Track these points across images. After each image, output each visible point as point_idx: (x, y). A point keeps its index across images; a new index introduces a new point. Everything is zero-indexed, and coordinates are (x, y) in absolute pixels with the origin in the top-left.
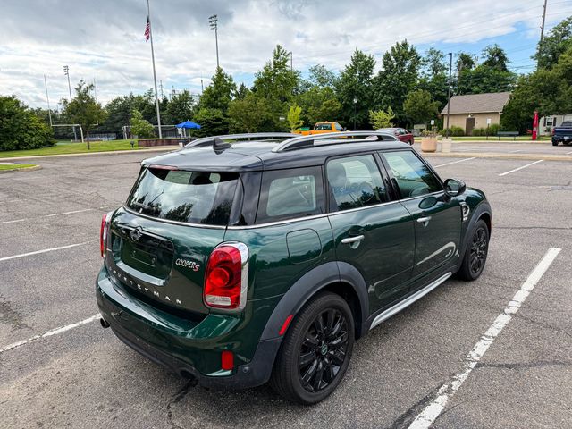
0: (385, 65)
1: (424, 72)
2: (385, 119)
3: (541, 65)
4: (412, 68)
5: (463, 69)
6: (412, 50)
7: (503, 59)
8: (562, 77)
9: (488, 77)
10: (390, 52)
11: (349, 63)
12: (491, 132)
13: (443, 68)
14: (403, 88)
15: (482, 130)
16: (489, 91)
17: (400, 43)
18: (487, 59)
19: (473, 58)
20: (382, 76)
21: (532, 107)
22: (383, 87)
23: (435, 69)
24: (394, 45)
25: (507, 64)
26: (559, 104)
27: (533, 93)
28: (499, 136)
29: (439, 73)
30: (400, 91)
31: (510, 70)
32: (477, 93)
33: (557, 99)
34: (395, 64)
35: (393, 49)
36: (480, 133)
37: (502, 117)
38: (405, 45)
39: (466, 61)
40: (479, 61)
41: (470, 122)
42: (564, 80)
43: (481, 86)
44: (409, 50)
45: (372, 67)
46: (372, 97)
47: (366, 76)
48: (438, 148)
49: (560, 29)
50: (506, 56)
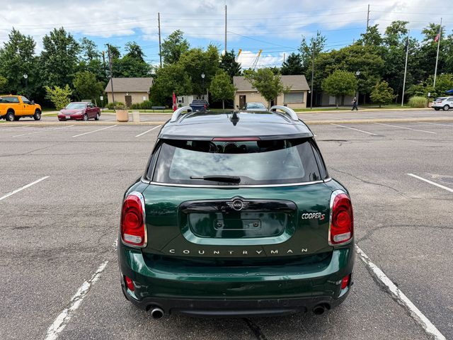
0: (46, 47)
1: (82, 56)
2: (62, 95)
3: (167, 60)
4: (71, 52)
5: (113, 58)
6: (69, 36)
7: (140, 53)
8: (185, 70)
9: (133, 66)
10: (49, 36)
11: (8, 40)
12: (145, 107)
13: (97, 56)
14: (68, 68)
15: (138, 105)
16: (135, 76)
17: (58, 29)
18: (129, 52)
19: (119, 50)
20: (45, 57)
21: (171, 90)
22: (48, 66)
23: (90, 55)
24: (53, 30)
25: (143, 57)
26: (186, 88)
27: (170, 80)
28: (153, 109)
29: (94, 59)
30: (65, 71)
31: (147, 62)
32: (127, 77)
33: (185, 85)
34: (56, 47)
35: (52, 34)
36: (136, 107)
37: (150, 95)
38: (62, 32)
39: (114, 51)
40: (124, 53)
41: (128, 99)
42: (186, 72)
43: (129, 71)
44: (67, 37)
45: (33, 47)
46: (37, 74)
47: (28, 54)
48: (130, 119)
49: (173, 37)
50: (142, 51)
